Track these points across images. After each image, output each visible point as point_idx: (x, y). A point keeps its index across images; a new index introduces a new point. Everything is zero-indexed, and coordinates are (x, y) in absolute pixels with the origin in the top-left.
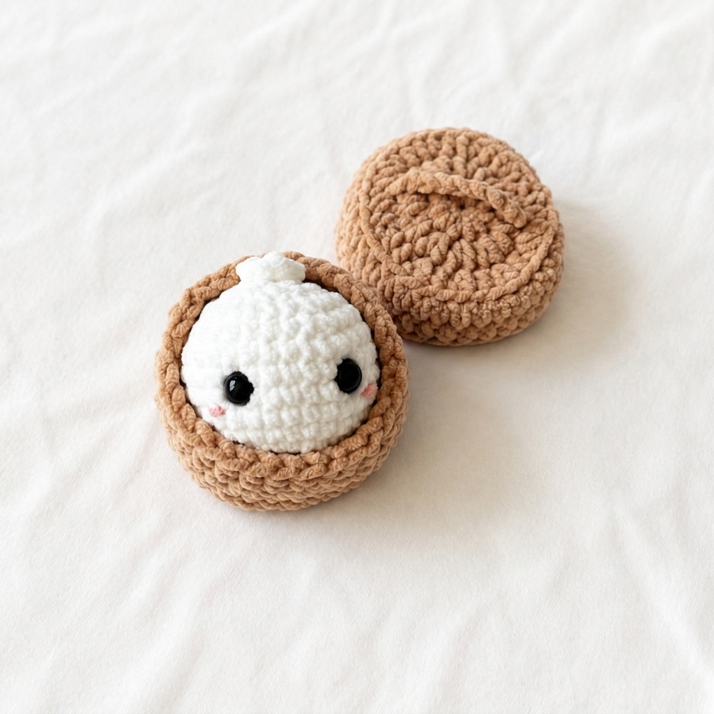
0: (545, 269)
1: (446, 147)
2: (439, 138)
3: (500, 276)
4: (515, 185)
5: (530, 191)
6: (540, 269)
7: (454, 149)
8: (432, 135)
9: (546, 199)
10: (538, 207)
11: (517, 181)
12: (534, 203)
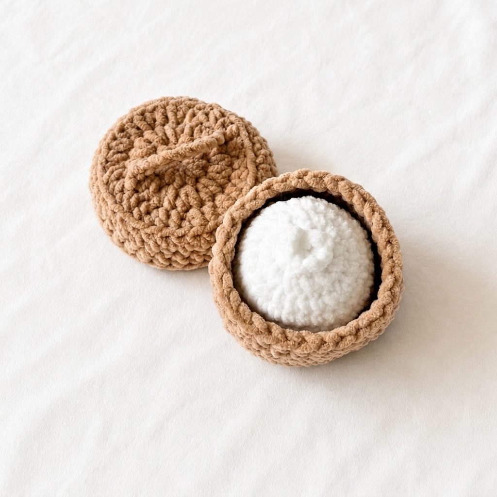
0: (258, 153)
1: (132, 131)
2: (122, 130)
3: (239, 180)
4: (195, 119)
5: (207, 114)
6: (256, 156)
7: (138, 128)
8: (116, 131)
9: (220, 112)
10: (221, 120)
11: (194, 115)
12: (217, 120)
